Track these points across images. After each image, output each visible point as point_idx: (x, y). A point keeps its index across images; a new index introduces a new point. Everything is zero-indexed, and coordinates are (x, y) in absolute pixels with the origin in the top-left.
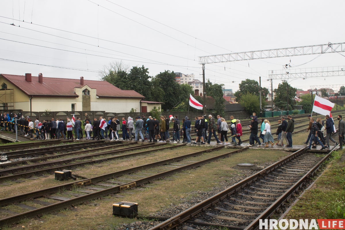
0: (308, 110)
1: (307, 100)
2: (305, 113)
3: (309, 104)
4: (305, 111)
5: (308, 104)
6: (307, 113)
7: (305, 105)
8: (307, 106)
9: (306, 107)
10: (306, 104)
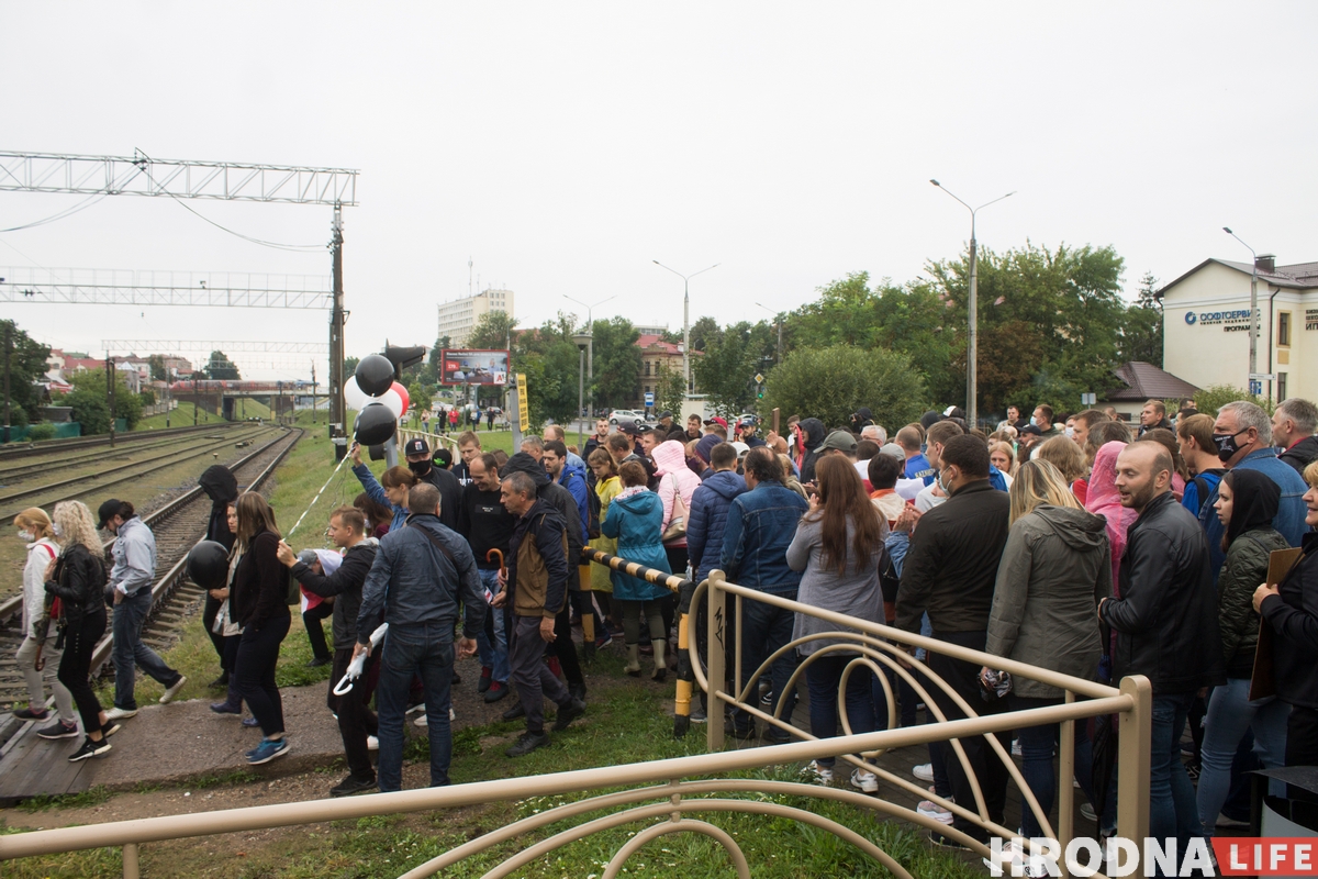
0: (92, 423)
1: (91, 388)
2: (83, 433)
3: (97, 404)
4: (82, 426)
5: (93, 403)
6: (90, 433)
7: (81, 407)
8: (88, 409)
9: (84, 415)
10: (87, 403)
